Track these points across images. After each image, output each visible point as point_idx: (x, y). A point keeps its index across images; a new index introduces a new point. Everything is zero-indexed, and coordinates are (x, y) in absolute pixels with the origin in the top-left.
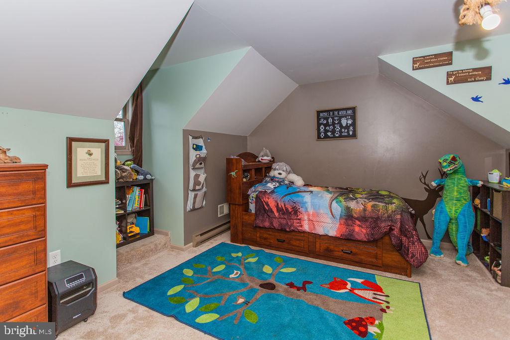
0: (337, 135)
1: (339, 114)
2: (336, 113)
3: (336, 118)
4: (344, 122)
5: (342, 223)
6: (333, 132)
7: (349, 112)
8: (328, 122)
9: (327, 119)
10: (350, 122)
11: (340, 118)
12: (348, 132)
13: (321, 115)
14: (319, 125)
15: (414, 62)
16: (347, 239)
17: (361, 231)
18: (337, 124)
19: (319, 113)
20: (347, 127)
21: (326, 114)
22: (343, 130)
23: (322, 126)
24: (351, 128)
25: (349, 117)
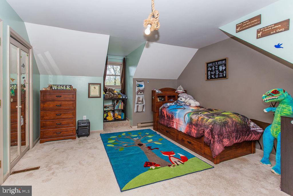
0: (217, 77)
1: (218, 64)
2: (216, 63)
3: (216, 66)
4: (221, 68)
5: (188, 126)
6: (215, 75)
7: (224, 62)
8: (212, 69)
9: (211, 67)
10: (224, 68)
11: (219, 66)
12: (223, 75)
13: (209, 65)
14: (208, 71)
15: (237, 27)
16: (188, 135)
17: (194, 132)
18: (217, 70)
19: (208, 64)
20: (222, 72)
21: (211, 64)
22: (220, 74)
23: (209, 72)
24: (225, 72)
25: (224, 65)
